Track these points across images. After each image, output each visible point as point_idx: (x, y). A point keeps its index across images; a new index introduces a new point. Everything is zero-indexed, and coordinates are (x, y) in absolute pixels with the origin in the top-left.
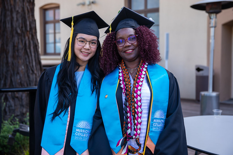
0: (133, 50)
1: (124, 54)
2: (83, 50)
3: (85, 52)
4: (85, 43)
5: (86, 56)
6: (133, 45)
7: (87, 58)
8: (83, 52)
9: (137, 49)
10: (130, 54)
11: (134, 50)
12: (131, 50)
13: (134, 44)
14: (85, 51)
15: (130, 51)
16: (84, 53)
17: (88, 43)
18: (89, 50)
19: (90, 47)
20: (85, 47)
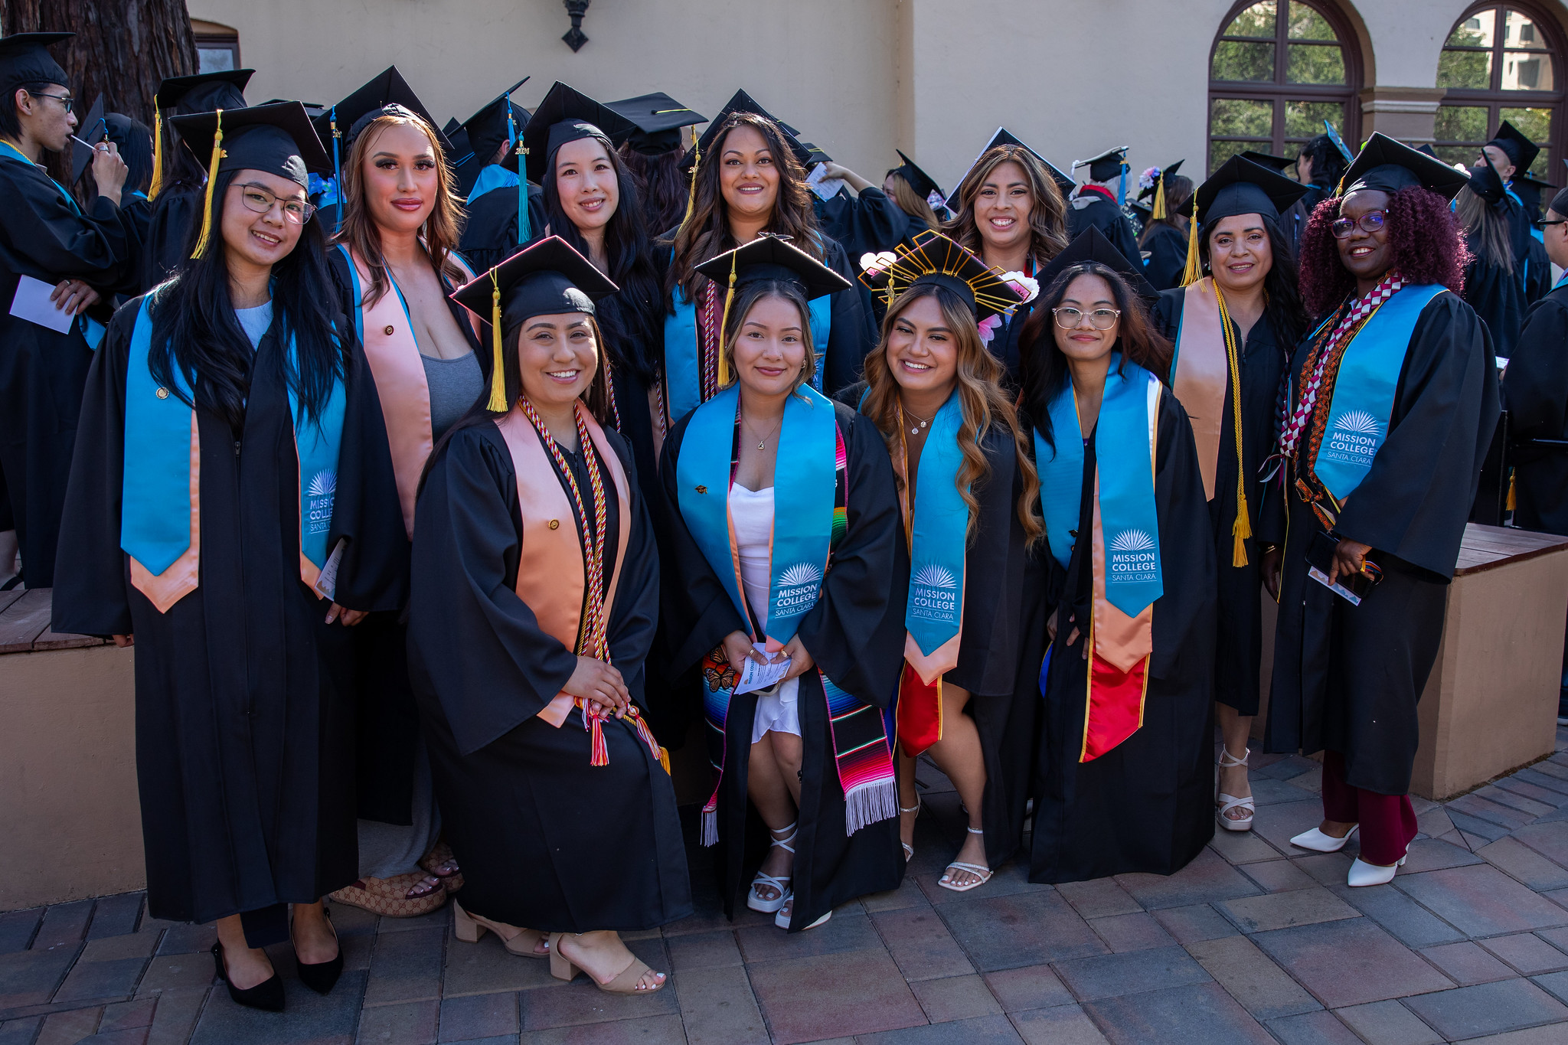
0: (1372, 249)
1: (1349, 258)
2: (260, 227)
3: (265, 234)
4: (269, 203)
5: (271, 246)
6: (1375, 237)
7: (272, 256)
8: (261, 233)
9: (1384, 248)
10: (1361, 258)
11: (1375, 249)
12: (1366, 250)
13: (1376, 233)
14: (267, 231)
15: (1363, 251)
16: (262, 236)
17: (278, 205)
18: (280, 227)
19: (284, 218)
20: (268, 218)
